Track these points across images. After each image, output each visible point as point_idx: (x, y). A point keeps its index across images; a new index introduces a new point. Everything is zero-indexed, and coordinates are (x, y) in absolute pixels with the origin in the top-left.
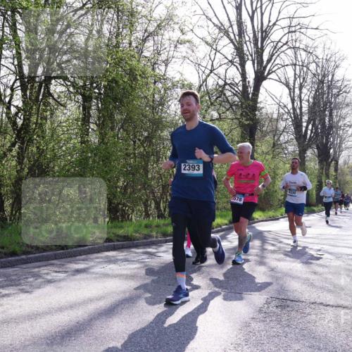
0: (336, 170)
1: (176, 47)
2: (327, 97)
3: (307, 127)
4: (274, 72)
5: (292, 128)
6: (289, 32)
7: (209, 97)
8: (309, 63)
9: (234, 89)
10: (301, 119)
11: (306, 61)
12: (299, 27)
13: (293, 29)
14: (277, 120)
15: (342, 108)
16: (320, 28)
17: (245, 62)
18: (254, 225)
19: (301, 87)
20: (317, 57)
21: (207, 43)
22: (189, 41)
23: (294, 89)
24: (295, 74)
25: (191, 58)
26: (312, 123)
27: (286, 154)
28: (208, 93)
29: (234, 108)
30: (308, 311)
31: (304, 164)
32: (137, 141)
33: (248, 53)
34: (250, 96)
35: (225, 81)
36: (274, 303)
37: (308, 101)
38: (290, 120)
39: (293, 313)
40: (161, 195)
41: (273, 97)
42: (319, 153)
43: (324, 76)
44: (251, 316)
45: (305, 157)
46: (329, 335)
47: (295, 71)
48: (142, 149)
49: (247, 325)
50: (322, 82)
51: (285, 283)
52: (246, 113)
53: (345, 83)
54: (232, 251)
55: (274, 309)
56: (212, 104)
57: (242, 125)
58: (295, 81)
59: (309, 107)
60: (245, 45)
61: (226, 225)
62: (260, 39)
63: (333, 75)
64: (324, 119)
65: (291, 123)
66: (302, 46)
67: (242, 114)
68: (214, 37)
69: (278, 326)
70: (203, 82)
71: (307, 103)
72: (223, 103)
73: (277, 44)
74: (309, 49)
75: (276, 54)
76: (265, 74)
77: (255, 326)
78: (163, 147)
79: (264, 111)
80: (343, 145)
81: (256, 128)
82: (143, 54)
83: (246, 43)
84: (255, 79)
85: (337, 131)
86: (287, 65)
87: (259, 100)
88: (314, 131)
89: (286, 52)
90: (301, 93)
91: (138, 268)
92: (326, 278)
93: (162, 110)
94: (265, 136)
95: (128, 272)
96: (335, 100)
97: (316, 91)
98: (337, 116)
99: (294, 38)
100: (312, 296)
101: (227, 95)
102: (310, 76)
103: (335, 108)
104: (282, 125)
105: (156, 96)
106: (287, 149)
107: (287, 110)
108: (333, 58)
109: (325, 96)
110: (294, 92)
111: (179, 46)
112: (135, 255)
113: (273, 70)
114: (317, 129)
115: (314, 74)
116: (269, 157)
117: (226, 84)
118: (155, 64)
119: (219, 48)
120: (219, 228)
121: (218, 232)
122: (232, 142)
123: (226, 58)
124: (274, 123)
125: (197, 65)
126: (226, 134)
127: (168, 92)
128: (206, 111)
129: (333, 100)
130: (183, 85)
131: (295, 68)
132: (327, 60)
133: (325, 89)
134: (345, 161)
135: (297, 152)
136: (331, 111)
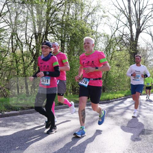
4: (145, 29)
6: (152, 11)
9: (127, 37)
14: (146, 50)
17: (132, 25)
21: (115, 17)
22: (107, 16)
25: (108, 24)
27: (150, 66)
28: (115, 39)
29: (127, 45)
33: (133, 21)
34: (134, 40)
35: (123, 34)
36: (145, 132)
38: (152, 50)
44: (135, 137)
49: (133, 141)
52: (133, 47)
54: (126, 109)
56: (117, 44)
57: (130, 53)
60: (132, 17)
61: (123, 97)
62: (138, 14)
65: (152, 52)
67: (130, 48)
68: (118, 14)
69: (148, 142)
70: (113, 34)
72: (122, 43)
73: (146, 16)
75: (146, 21)
76: (141, 30)
79: (140, 46)
82: (87, 22)
83: (132, 16)
84: (136, 32)
86: (151, 26)
87: (138, 42)
89: (150, 20)
106: (150, 63)
107: (151, 46)
111: (102, 18)
113: (145, 28)
117: (123, 35)
118: (92, 26)
119: (120, 19)
120: (120, 98)
121: (120, 100)
122: (126, 60)
123: (123, 23)
124: (145, 52)
125: (110, 27)
126: (124, 57)
127: (98, 38)
128: (115, 46)
130: (105, 35)
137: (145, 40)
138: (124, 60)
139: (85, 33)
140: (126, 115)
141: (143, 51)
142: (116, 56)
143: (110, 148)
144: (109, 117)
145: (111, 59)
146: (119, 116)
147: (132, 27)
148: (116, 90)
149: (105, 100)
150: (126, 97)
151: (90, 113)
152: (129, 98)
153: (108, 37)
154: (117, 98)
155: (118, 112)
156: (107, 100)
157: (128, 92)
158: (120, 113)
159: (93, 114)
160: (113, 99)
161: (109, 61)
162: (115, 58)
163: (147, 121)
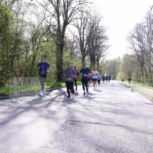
0: (98, 65)
1: (28, 6)
2: (95, 34)
4: (72, 21)
5: (80, 46)
7: (43, 31)
9: (54, 28)
10: (83, 42)
11: (86, 17)
12: (84, 2)
13: (81, 3)
14: (73, 43)
15: (101, 38)
16: (93, 3)
17: (59, 16)
18: (61, 89)
19: (84, 29)
20: (91, 16)
21: (42, 6)
22: (34, 4)
23: (81, 29)
24: (82, 23)
25: (35, 12)
26: (88, 44)
27: (76, 58)
28: (42, 29)
29: (54, 36)
30: (83, 125)
33: (61, 12)
34: (61, 31)
35: (50, 24)
36: (69, 123)
37: (87, 35)
38: (79, 43)
39: (77, 127)
40: (20, 75)
41: (71, 32)
42: (90, 58)
43: (94, 24)
44: (58, 129)
45: (85, 59)
46: (92, 135)
47: (81, 21)
48: (11, 53)
49: (57, 132)
51: (74, 114)
52: (59, 39)
53: (103, 28)
54: (51, 100)
55: (69, 125)
56: (44, 34)
57: (57, 44)
58: (81, 26)
59: (87, 37)
60: (60, 8)
61: (49, 88)
62: (66, 6)
63: (98, 24)
64: (93, 43)
65: (79, 44)
66: (85, 11)
67: (57, 39)
68: (46, 3)
69: (70, 133)
70: (40, 24)
71: (86, 36)
72: (49, 34)
73: (74, 9)
74: (88, 12)
75: (73, 13)
76: (68, 22)
77: (60, 133)
78: (21, 53)
79: (67, 38)
80: (101, 55)
81: (63, 46)
82: (12, 9)
83: (60, 7)
84: (63, 24)
85: (99, 48)
86: (78, 18)
87: (65, 33)
89: (78, 12)
90: (84, 31)
91: (8, 109)
92: (92, 111)
93: (20, 36)
94: (67, 49)
95: (2, 110)
96: (98, 35)
97: (90, 31)
98: (99, 42)
99: (82, 6)
100: (86, 119)
101: (51, 30)
102: (88, 24)
103: (98, 38)
104: (75, 45)
105: (18, 29)
106: (77, 55)
107: (77, 38)
108: (98, 17)
109: (94, 33)
110: (81, 30)
111: (29, 6)
112: (6, 102)
114: (90, 47)
116: (69, 59)
117: (50, 25)
118: (17, 14)
119: (48, 9)
122: (52, 52)
123: (51, 13)
124: (72, 44)
125: (37, 16)
126: (50, 48)
127: (24, 27)
128: (41, 37)
129: (97, 35)
130: (31, 24)
131: (82, 20)
132: (95, 17)
133: (94, 30)
134: (102, 62)
135: (81, 57)
136: (96, 40)
138: (50, 51)
139: (9, 20)
140: (50, 107)
141: (70, 43)
142: (42, 47)
143: (32, 141)
144: (33, 109)
145: (37, 50)
146: (43, 109)
147: (60, 18)
150: (51, 89)
151: (13, 106)
152: (55, 89)
153: (34, 26)
157: (54, 84)
158: (45, 105)
159: (16, 107)
161: (35, 51)
162: (41, 49)
163: (71, 112)
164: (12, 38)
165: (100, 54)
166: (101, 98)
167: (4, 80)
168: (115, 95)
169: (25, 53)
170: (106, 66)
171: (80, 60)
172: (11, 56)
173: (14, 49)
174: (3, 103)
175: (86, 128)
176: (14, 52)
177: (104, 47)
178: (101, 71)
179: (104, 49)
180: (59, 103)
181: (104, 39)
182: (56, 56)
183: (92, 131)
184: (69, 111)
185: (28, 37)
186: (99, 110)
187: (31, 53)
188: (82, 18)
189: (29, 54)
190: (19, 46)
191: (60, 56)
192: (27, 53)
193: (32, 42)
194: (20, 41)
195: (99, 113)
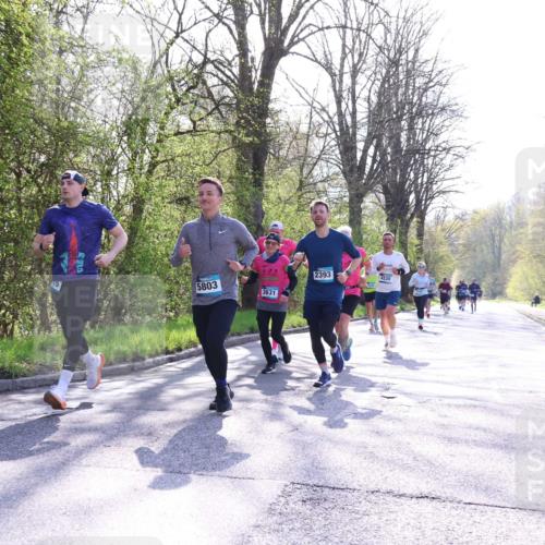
0: (420, 235)
2: (405, 94)
3: (365, 151)
4: (303, 39)
5: (337, 152)
7: (173, 86)
8: (371, 24)
9: (223, 72)
10: (354, 134)
11: (366, 21)
14: (308, 136)
15: (433, 114)
17: (245, 18)
19: (355, 72)
20: (387, 14)
23: (341, 75)
24: (344, 46)
26: (375, 142)
28: (171, 79)
29: (223, 109)
30: (364, 506)
31: (360, 223)
32: (24, 174)
34: (255, 86)
35: (205, 56)
36: (298, 495)
37: (368, 100)
38: (333, 136)
39: (334, 512)
41: (300, 90)
42: (387, 201)
43: (400, 51)
44: (253, 522)
45: (361, 210)
47: (344, 39)
48: (34, 190)
50: (395, 63)
51: (320, 453)
52: (248, 122)
53: (440, 66)
55: (299, 507)
56: (178, 101)
57: (238, 146)
58: (343, 59)
59: (370, 111)
63: (417, 51)
64: (399, 136)
65: (333, 143)
67: (238, 123)
70: (161, 56)
71: (366, 105)
72: (202, 101)
76: (286, 44)
79: (282, 118)
80: (435, 187)
81: (266, 153)
84: (264, 53)
85: (423, 158)
86: (328, 28)
87: (272, 96)
88: (378, 159)
90: (354, 83)
92: (399, 443)
93: (76, 110)
94: (283, 167)
96: (420, 99)
97: (385, 80)
98: (422, 129)
100: (373, 478)
101: (209, 83)
102: (373, 49)
103: (419, 114)
104: (316, 145)
105: (65, 81)
106: (325, 192)
107: (326, 118)
108: (416, 18)
109: (401, 91)
110: (341, 82)
112: (17, 406)
113: (301, 36)
114: (384, 154)
115: (380, 47)
116: (291, 209)
118: (59, 12)
120: (193, 349)
121: (190, 356)
123: (208, 8)
124: (302, 142)
125: (148, 20)
126: (208, 161)
127: (90, 73)
128: (167, 114)
129: (416, 98)
130: (120, 60)
131: (345, 33)
132: (407, 21)
133: (401, 77)
134: (438, 218)
135: (347, 199)
136: (412, 120)
137: (300, 89)
139: (25, 41)
141: (295, 138)
142: (172, 160)
144: (136, 435)
145: (150, 172)
147: (248, 26)
148: (172, 314)
149: (124, 360)
153: (135, 69)
154: (179, 350)
155: (180, 411)
156: (134, 360)
160: (157, 354)
161: (143, 179)
162: (168, 167)
163: (305, 446)
164: (39, 122)
165: (431, 183)
166: (438, 382)
167: (8, 309)
168: (503, 366)
169: (99, 184)
170: (458, 237)
171: (340, 212)
172: (38, 202)
173: (50, 168)
174: (6, 412)
175: (376, 517)
176: (50, 182)
177: (447, 150)
178: (436, 262)
179: (447, 162)
180: (253, 405)
181: (445, 116)
182: (233, 198)
183: (406, 533)
184: (295, 442)
185: (110, 114)
186: (432, 434)
187: (123, 185)
188: (344, 27)
189: (115, 193)
190: (71, 155)
191: (254, 194)
192: (107, 187)
193: (125, 138)
194: (75, 134)
195: (432, 449)
